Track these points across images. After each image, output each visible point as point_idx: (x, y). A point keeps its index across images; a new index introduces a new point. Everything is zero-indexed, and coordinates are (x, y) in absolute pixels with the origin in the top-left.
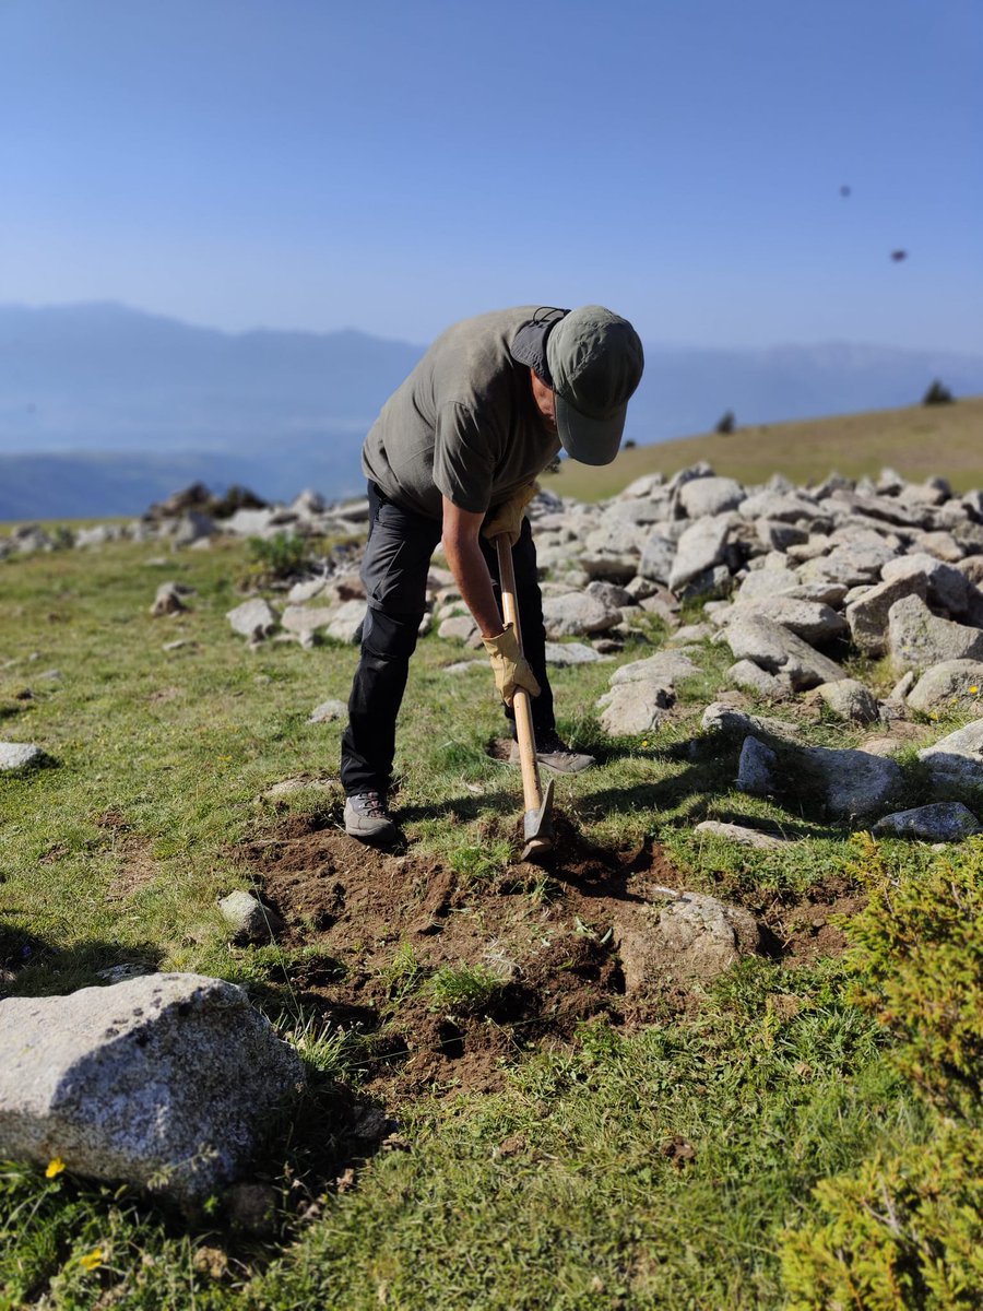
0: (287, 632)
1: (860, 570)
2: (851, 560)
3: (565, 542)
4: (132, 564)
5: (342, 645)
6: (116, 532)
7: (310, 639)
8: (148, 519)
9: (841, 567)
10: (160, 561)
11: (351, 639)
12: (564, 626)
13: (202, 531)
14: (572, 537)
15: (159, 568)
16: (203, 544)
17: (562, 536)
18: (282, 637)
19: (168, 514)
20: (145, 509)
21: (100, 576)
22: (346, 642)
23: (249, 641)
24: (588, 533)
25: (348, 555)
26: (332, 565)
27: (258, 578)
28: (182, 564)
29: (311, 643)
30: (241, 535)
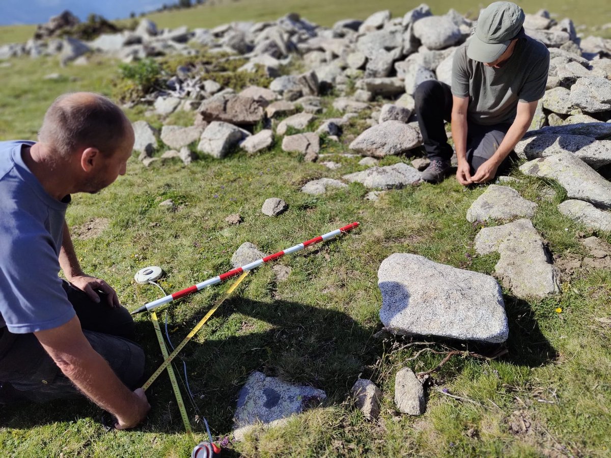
0: (169, 149)
1: (603, 102)
2: (596, 94)
3: (330, 60)
4: (35, 77)
5: (213, 159)
6: (18, 49)
7: (189, 155)
8: (38, 36)
9: (589, 99)
10: (55, 75)
11: (219, 155)
12: (386, 148)
13: (80, 51)
14: (335, 56)
15: (56, 81)
16: (81, 61)
17: (328, 55)
18: (167, 154)
19: (51, 32)
20: (34, 29)
21: (13, 89)
22: (215, 156)
23: (141, 156)
24: (347, 55)
25: (190, 74)
26: (181, 82)
27: (131, 94)
28: (72, 78)
29: (189, 159)
30: (107, 52)
